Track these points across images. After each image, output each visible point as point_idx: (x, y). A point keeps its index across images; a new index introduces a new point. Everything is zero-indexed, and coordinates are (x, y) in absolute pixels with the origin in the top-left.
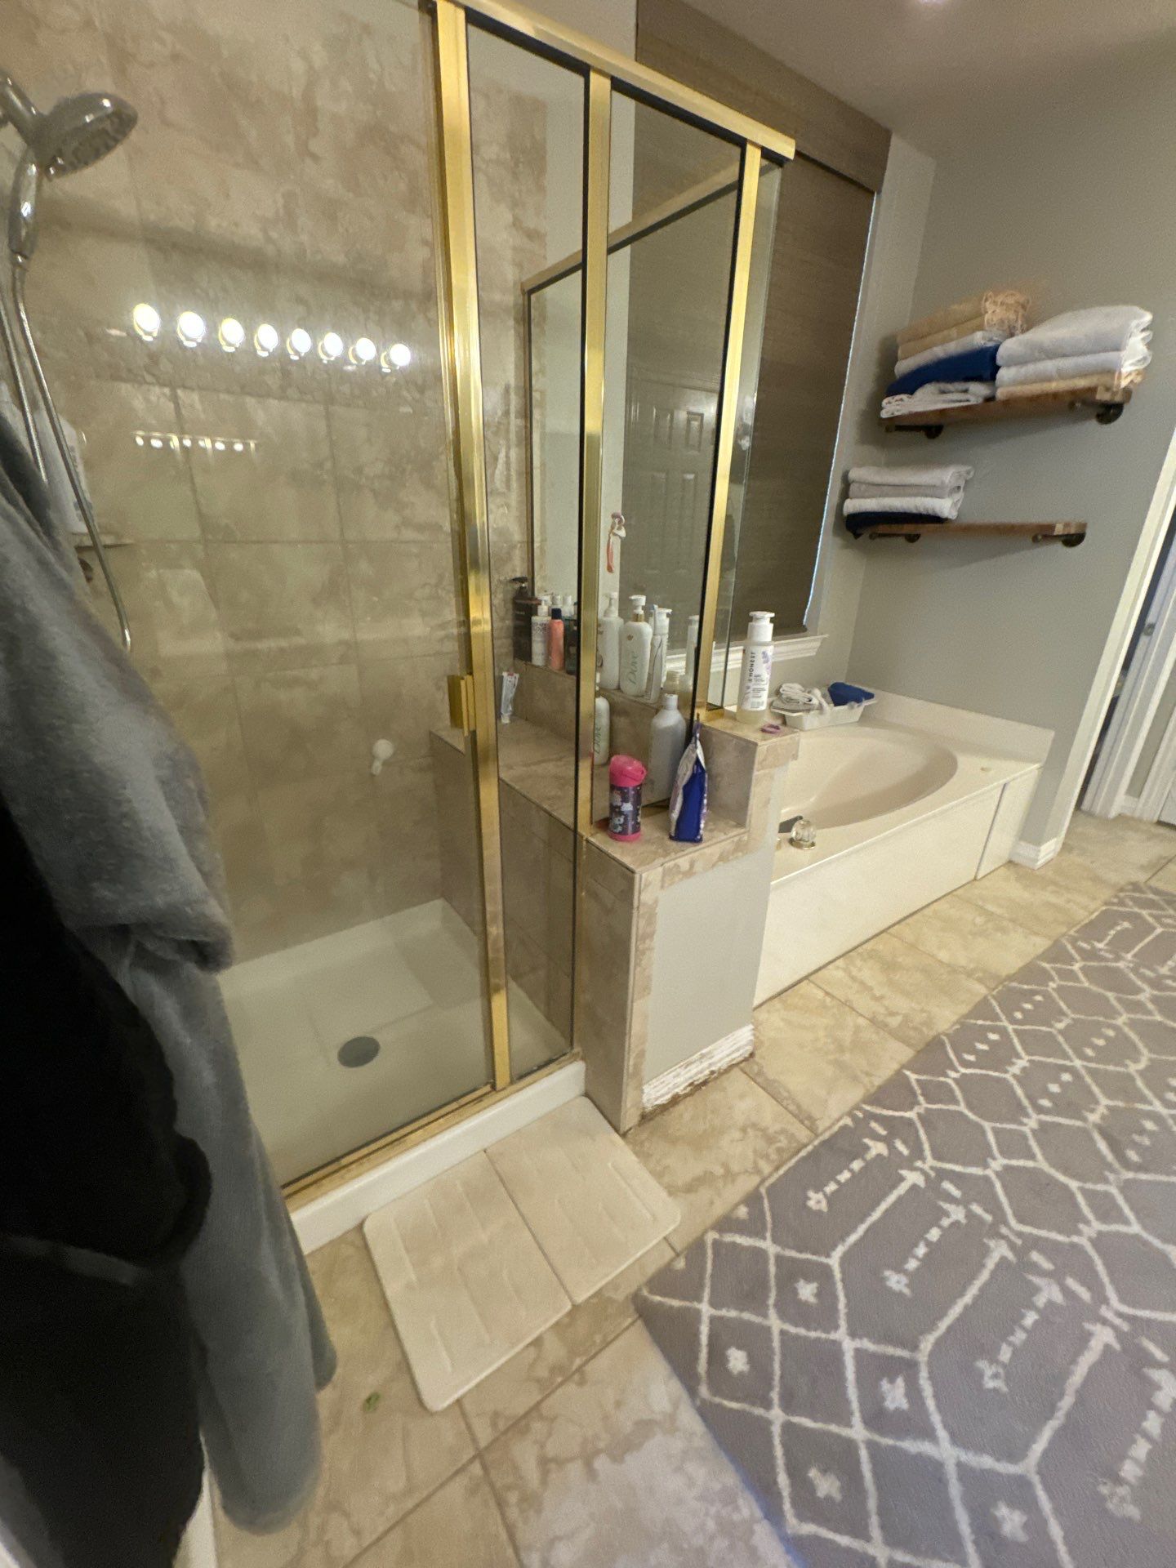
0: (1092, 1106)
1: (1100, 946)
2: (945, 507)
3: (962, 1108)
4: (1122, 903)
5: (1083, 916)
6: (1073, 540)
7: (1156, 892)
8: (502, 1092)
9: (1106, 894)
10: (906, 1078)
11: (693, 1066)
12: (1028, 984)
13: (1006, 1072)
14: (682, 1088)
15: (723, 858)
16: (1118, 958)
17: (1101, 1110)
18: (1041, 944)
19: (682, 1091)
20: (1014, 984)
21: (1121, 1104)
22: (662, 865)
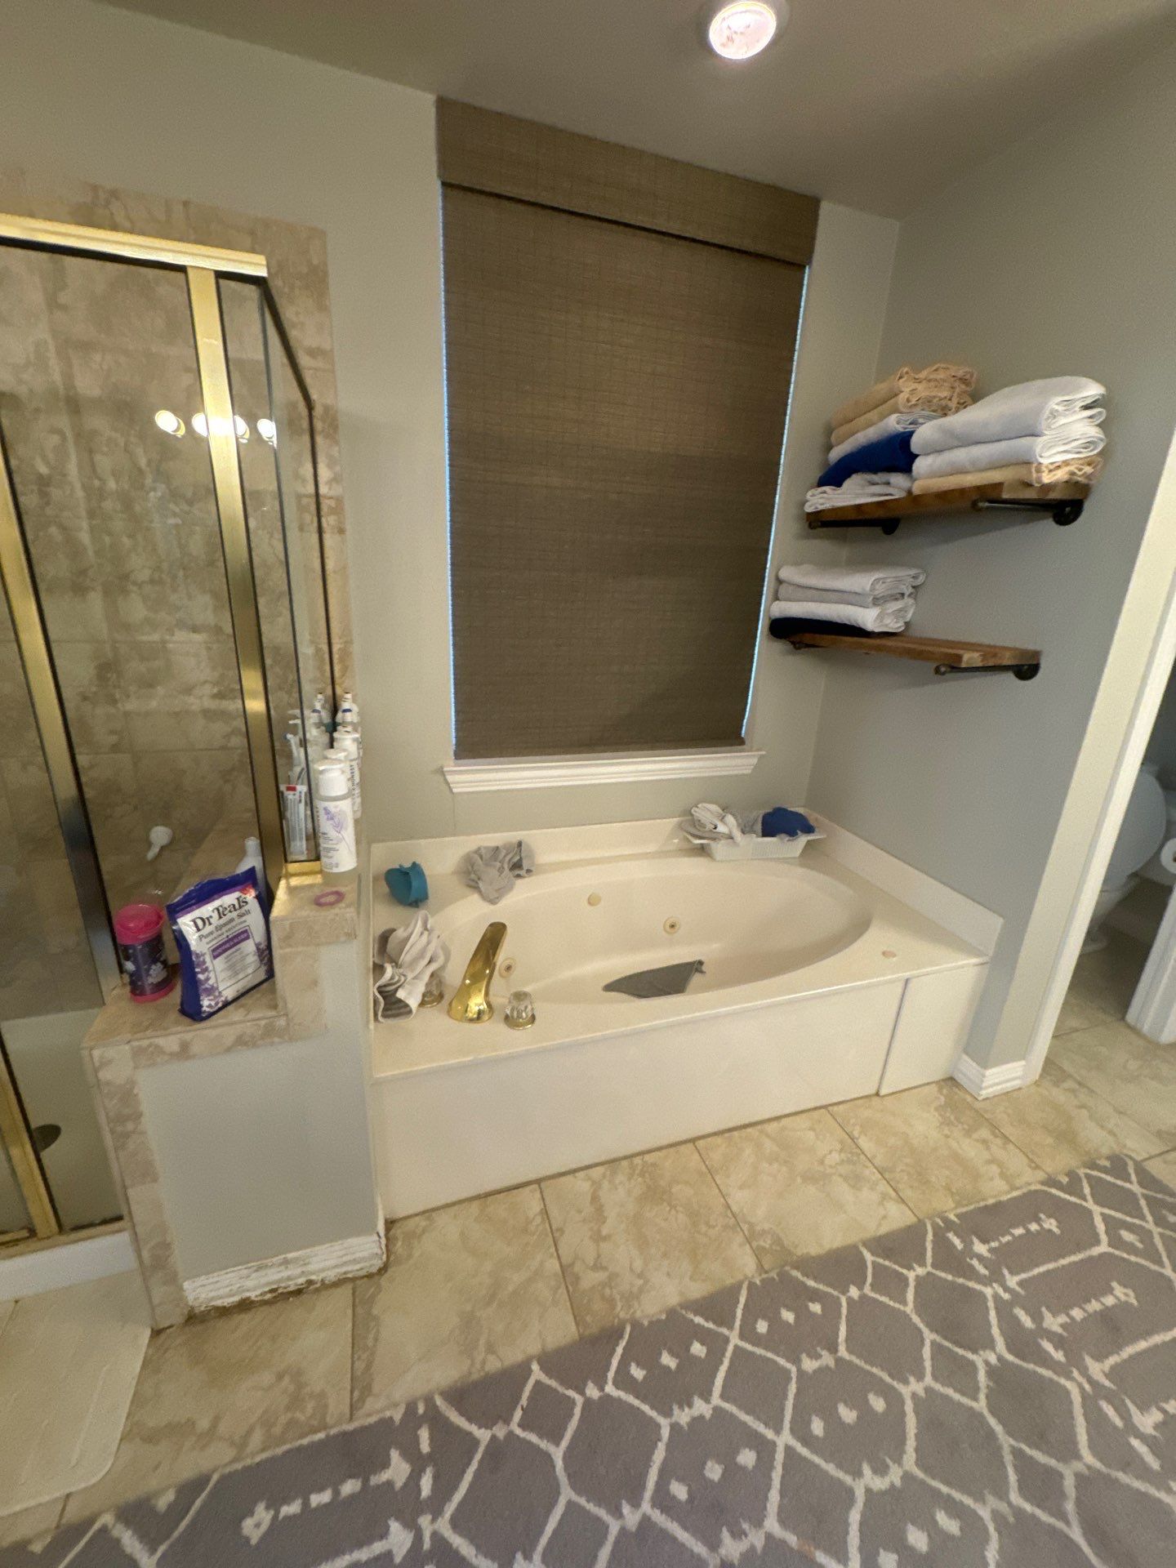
0: (745, 1526)
1: (980, 1248)
2: (868, 618)
3: (558, 1454)
4: (1073, 1187)
5: (996, 1190)
6: (1027, 669)
7: (1146, 1179)
8: (46, 1241)
9: (1059, 1162)
10: (530, 1372)
11: (270, 1271)
12: (815, 1279)
13: (668, 1413)
14: (258, 1292)
15: (241, 1042)
16: (996, 1277)
17: (756, 1539)
18: (897, 1217)
19: (256, 1296)
20: (796, 1273)
21: (792, 1540)
22: (129, 1042)
